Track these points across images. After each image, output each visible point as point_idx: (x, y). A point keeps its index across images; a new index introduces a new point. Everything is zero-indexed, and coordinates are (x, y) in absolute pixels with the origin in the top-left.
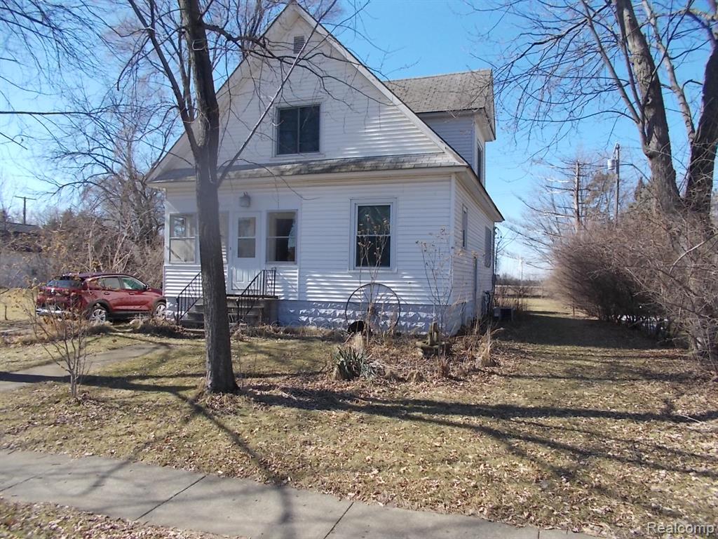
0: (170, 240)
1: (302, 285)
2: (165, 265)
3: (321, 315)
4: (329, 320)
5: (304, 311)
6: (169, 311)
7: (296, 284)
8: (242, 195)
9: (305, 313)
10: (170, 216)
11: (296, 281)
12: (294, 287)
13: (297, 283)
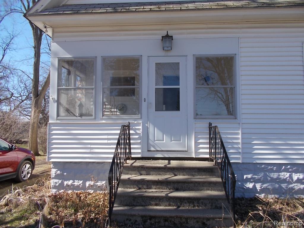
0: (58, 90)
1: (247, 144)
2: (50, 122)
3: (273, 180)
4: (284, 186)
5: (249, 176)
6: (57, 181)
7: (238, 143)
8: (164, 33)
9: (252, 178)
10: (59, 61)
11: (238, 139)
12: (236, 146)
13: (240, 141)
